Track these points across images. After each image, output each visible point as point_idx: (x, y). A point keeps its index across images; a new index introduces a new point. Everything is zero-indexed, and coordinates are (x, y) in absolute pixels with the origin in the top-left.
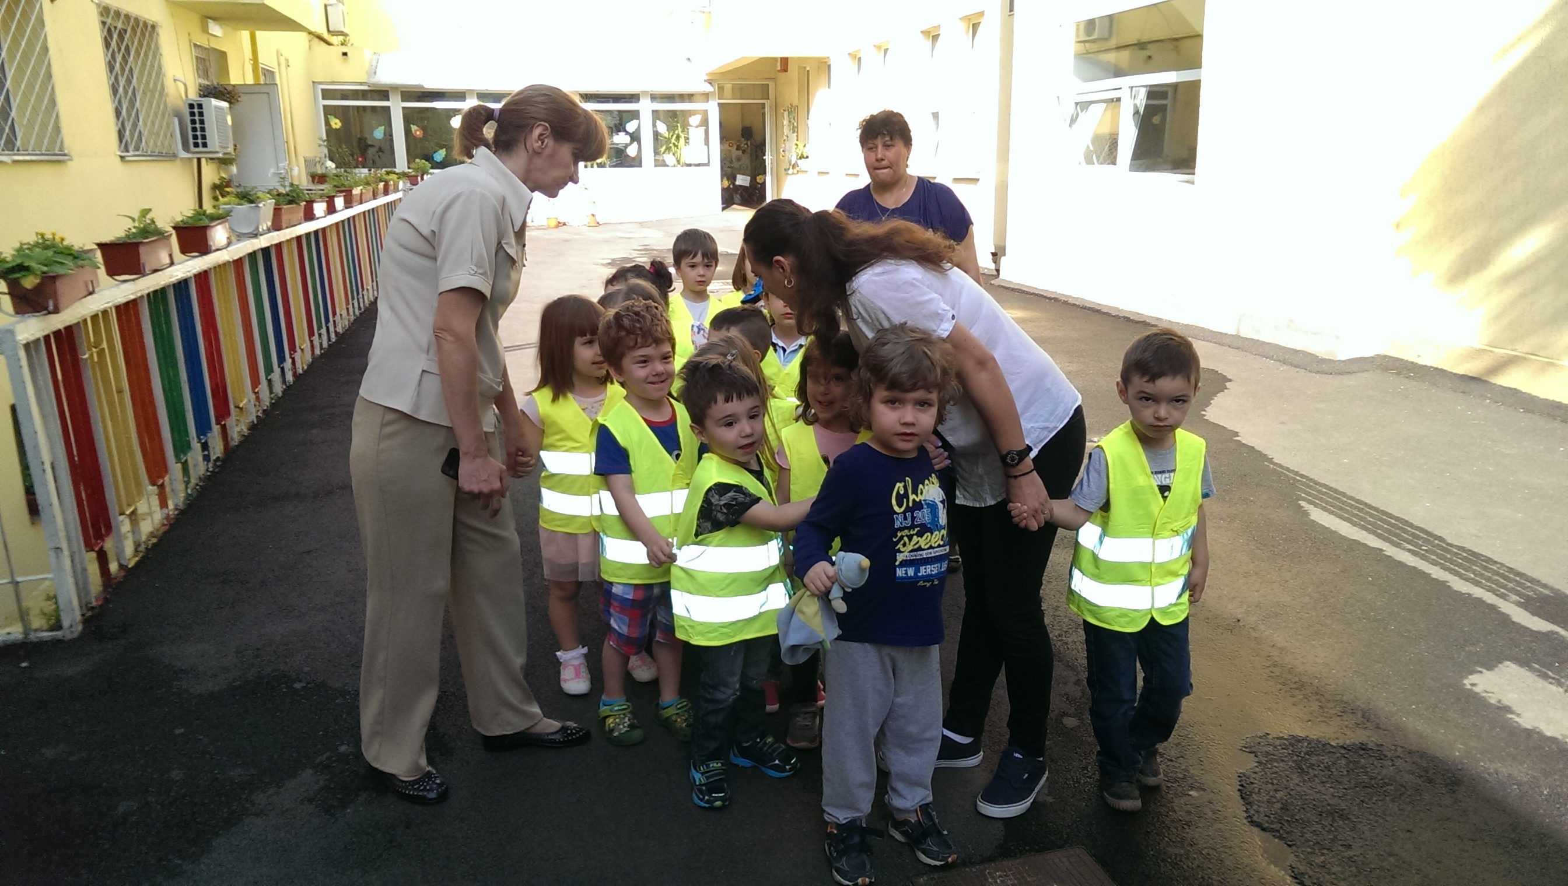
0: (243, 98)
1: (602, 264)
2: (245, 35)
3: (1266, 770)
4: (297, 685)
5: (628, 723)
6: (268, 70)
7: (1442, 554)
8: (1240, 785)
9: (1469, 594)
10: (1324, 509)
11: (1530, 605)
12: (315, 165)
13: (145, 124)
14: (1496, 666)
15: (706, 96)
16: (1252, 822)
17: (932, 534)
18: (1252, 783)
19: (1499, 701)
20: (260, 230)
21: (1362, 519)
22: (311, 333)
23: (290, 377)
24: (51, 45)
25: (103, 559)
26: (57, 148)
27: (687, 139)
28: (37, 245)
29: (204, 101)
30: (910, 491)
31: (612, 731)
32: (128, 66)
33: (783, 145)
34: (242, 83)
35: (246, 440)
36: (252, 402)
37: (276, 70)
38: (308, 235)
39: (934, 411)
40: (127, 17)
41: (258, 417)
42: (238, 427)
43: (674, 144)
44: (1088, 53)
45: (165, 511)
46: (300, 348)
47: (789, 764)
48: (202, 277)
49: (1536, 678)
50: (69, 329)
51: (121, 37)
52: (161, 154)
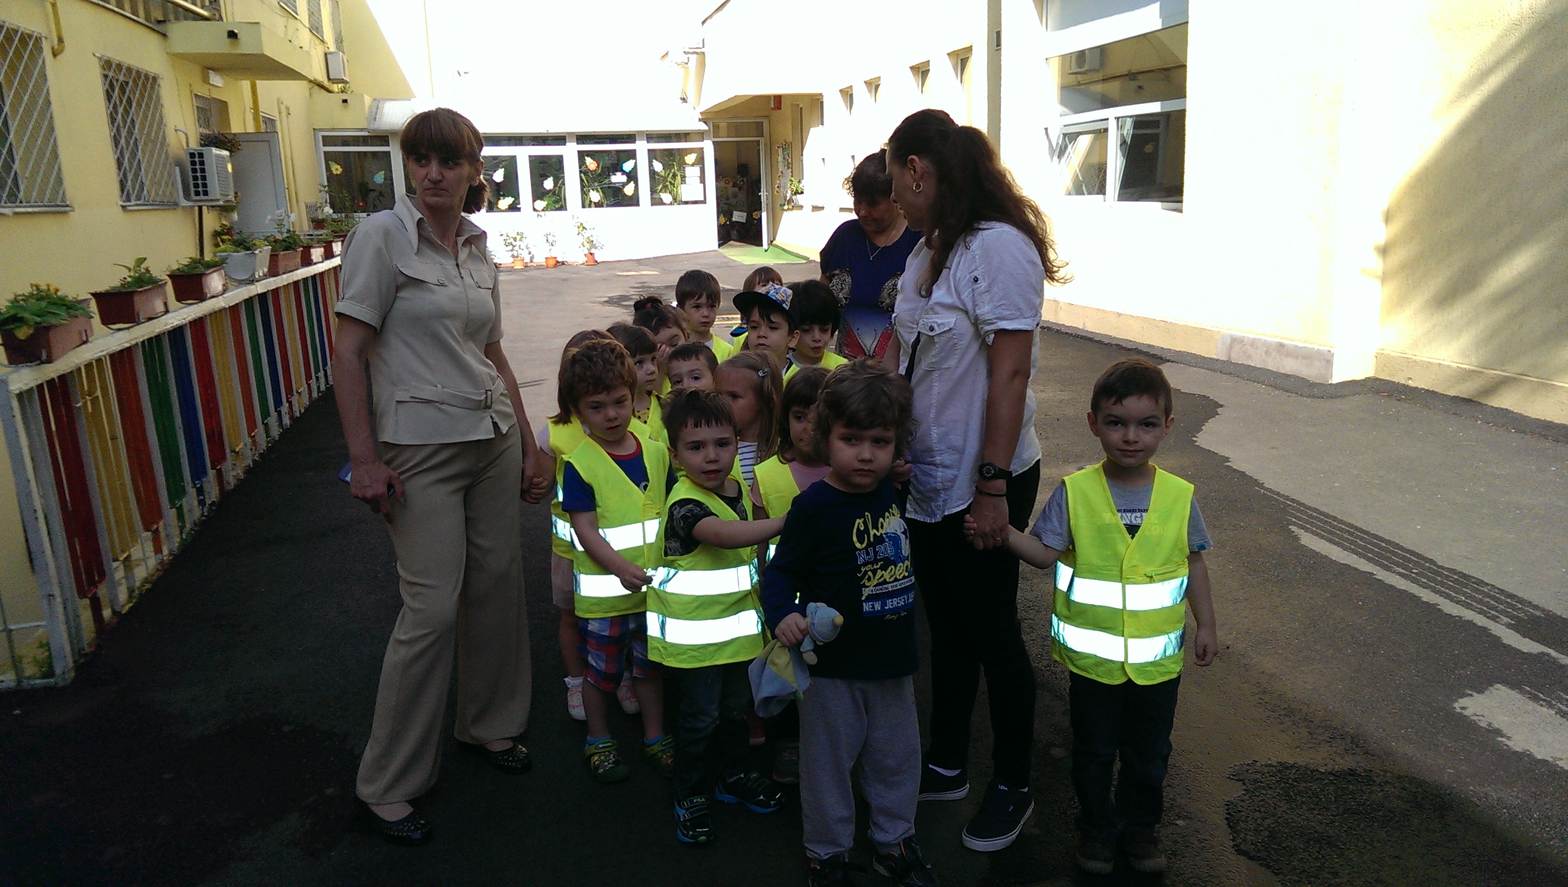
0: (244, 146)
1: (600, 302)
2: (246, 84)
3: (1254, 798)
4: (286, 729)
5: (613, 760)
6: (269, 118)
7: (1432, 577)
8: (1227, 814)
9: (1461, 617)
10: (1313, 533)
11: (1521, 627)
12: (316, 210)
13: (147, 173)
14: (1486, 689)
15: (701, 135)
16: (1240, 852)
17: (896, 567)
18: (1240, 811)
19: (1490, 724)
20: (257, 276)
21: (1352, 543)
22: (308, 377)
23: (287, 421)
24: (53, 98)
25: (96, 607)
26: (59, 199)
27: (683, 177)
28: (32, 295)
29: (205, 149)
30: (870, 527)
31: (597, 768)
32: (130, 117)
33: (778, 182)
34: (244, 132)
35: (241, 484)
36: (249, 447)
37: (277, 119)
38: (305, 280)
39: (891, 448)
40: (129, 69)
41: (254, 461)
42: (234, 472)
43: (670, 182)
44: (1079, 84)
45: (159, 556)
46: (297, 392)
47: (775, 799)
48: (198, 324)
49: (1527, 700)
50: (62, 377)
51: (123, 90)
52: (162, 203)
